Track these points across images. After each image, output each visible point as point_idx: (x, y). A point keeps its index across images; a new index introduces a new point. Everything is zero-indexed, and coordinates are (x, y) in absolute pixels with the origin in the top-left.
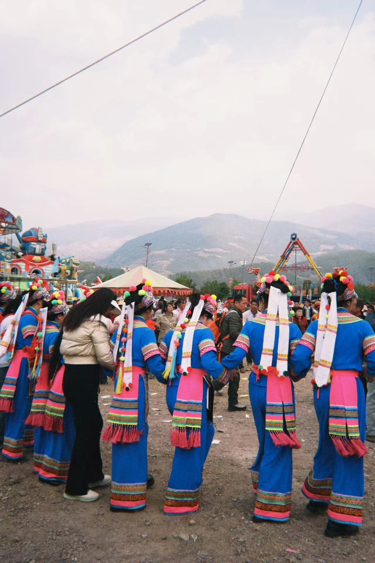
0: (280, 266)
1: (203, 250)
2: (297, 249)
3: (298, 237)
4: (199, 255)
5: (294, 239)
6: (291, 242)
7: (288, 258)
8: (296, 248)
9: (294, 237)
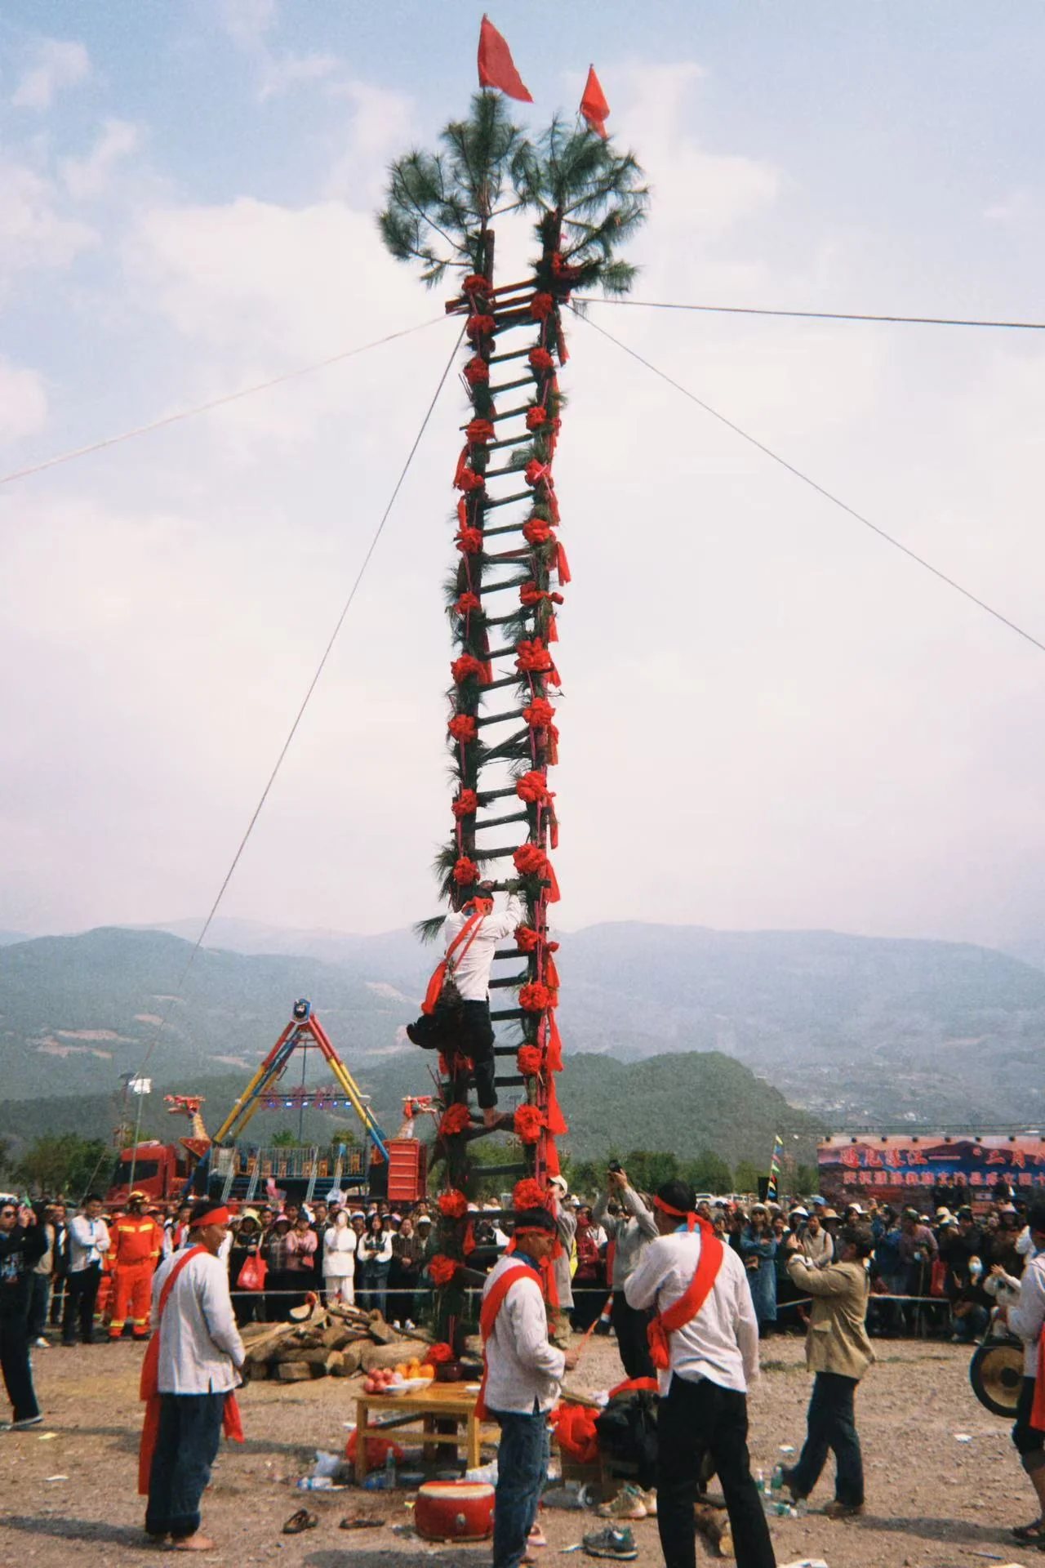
0: (260, 1092)
1: (55, 1035)
2: (309, 1043)
3: (311, 1009)
4: (40, 1049)
5: (299, 1015)
6: (292, 1024)
7: (283, 1069)
8: (306, 1040)
9: (301, 1009)
